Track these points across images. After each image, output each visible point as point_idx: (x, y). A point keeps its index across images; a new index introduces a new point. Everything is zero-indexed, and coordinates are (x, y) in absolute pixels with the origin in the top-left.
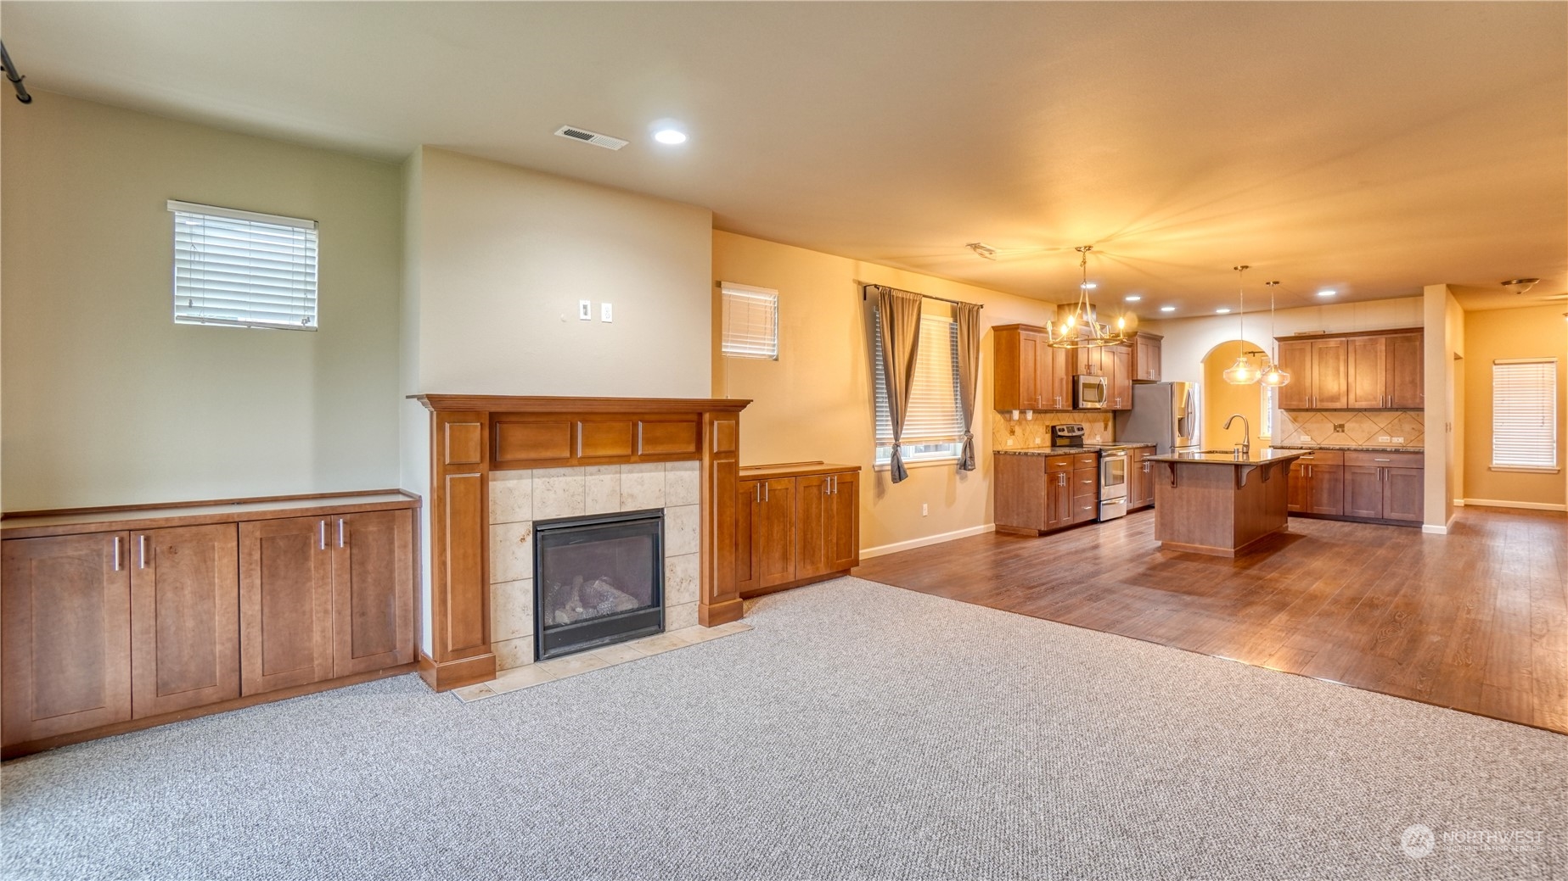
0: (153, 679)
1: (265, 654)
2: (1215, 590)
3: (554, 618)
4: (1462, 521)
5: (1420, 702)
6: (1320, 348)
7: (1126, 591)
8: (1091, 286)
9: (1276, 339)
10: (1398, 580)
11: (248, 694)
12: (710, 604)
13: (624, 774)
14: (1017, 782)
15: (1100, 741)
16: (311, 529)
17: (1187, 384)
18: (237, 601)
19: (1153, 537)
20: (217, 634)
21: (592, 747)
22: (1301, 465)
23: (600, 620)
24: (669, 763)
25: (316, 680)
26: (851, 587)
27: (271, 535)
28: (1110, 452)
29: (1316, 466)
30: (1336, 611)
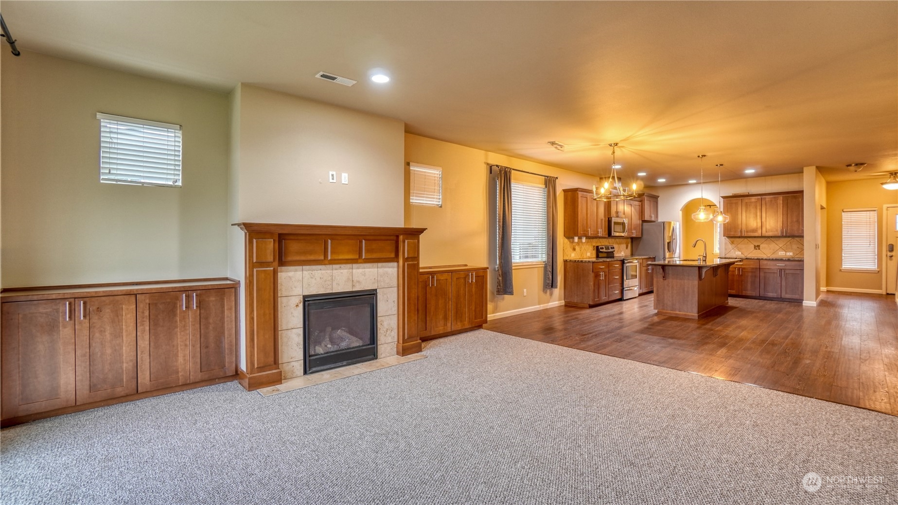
0: (88, 383)
1: (151, 369)
2: (687, 336)
3: (315, 350)
4: (825, 299)
5: (798, 395)
6: (746, 203)
7: (637, 337)
8: (618, 167)
9: (722, 197)
10: (788, 330)
11: (142, 391)
12: (403, 343)
13: (353, 434)
14: (573, 438)
15: (620, 416)
16: (177, 298)
17: (672, 222)
18: (135, 339)
19: (653, 308)
20: (124, 357)
21: (335, 420)
22: (736, 268)
23: (341, 352)
24: (378, 428)
25: (180, 384)
26: (482, 334)
27: (155, 302)
28: (629, 261)
29: (744, 268)
30: (753, 347)
